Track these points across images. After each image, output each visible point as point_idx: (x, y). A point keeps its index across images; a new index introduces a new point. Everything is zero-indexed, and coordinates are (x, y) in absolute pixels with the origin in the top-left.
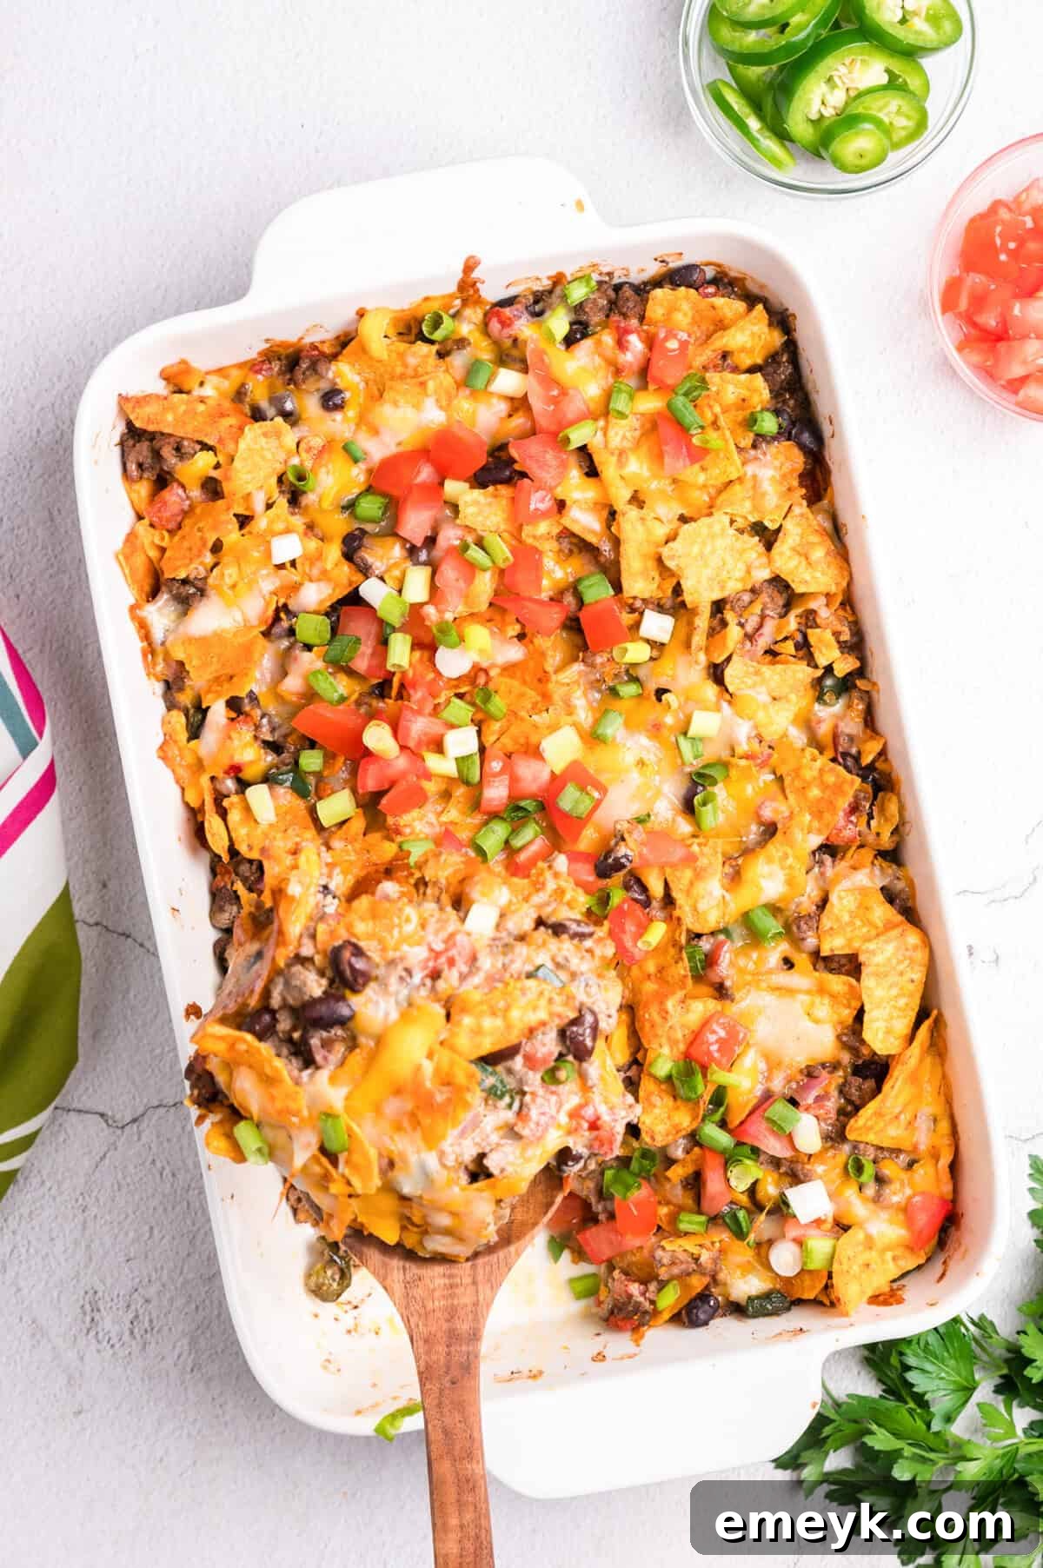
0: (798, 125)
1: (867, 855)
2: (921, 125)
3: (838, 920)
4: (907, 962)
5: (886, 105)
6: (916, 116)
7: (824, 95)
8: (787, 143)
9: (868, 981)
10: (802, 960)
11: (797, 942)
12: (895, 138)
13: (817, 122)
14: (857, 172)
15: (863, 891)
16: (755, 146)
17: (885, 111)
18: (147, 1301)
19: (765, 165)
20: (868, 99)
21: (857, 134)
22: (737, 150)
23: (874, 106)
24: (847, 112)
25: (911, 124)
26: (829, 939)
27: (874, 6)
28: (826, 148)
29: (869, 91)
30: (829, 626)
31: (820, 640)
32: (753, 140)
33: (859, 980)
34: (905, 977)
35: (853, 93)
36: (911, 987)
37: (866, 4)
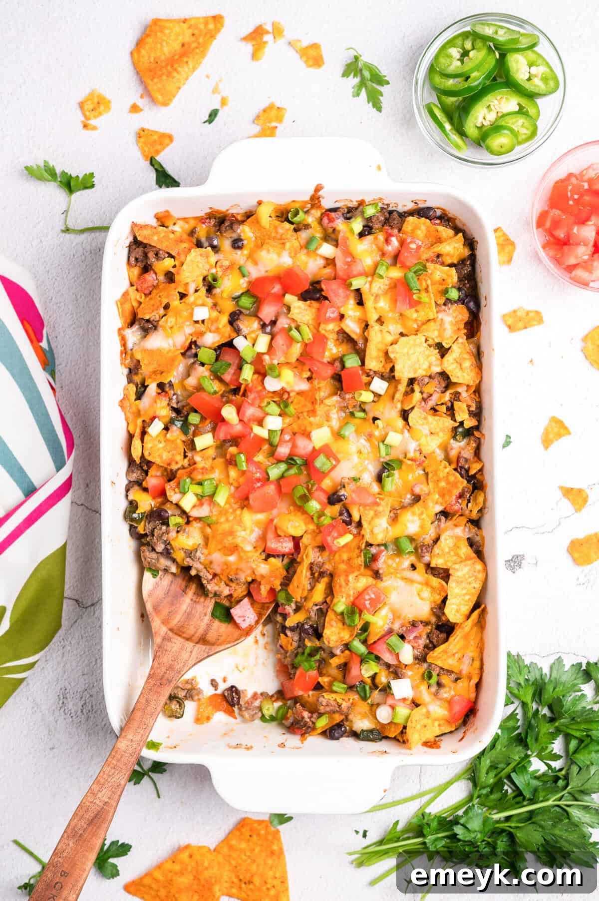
0: (471, 128)
1: (463, 520)
2: (534, 133)
3: (442, 550)
4: (473, 578)
5: (517, 121)
6: (531, 129)
7: (485, 114)
8: (463, 137)
9: (452, 583)
10: (421, 567)
11: (420, 557)
12: (520, 139)
13: (480, 128)
14: (498, 155)
15: (458, 538)
16: (447, 138)
17: (516, 125)
18: (91, 696)
19: (450, 147)
20: (507, 118)
21: (501, 135)
22: (438, 139)
23: (509, 121)
24: (496, 124)
25: (528, 132)
26: (436, 559)
27: (515, 70)
28: (484, 142)
29: (509, 114)
30: (465, 401)
31: (459, 408)
32: (447, 135)
33: (447, 583)
34: (472, 585)
35: (500, 115)
36: (473, 591)
37: (511, 69)
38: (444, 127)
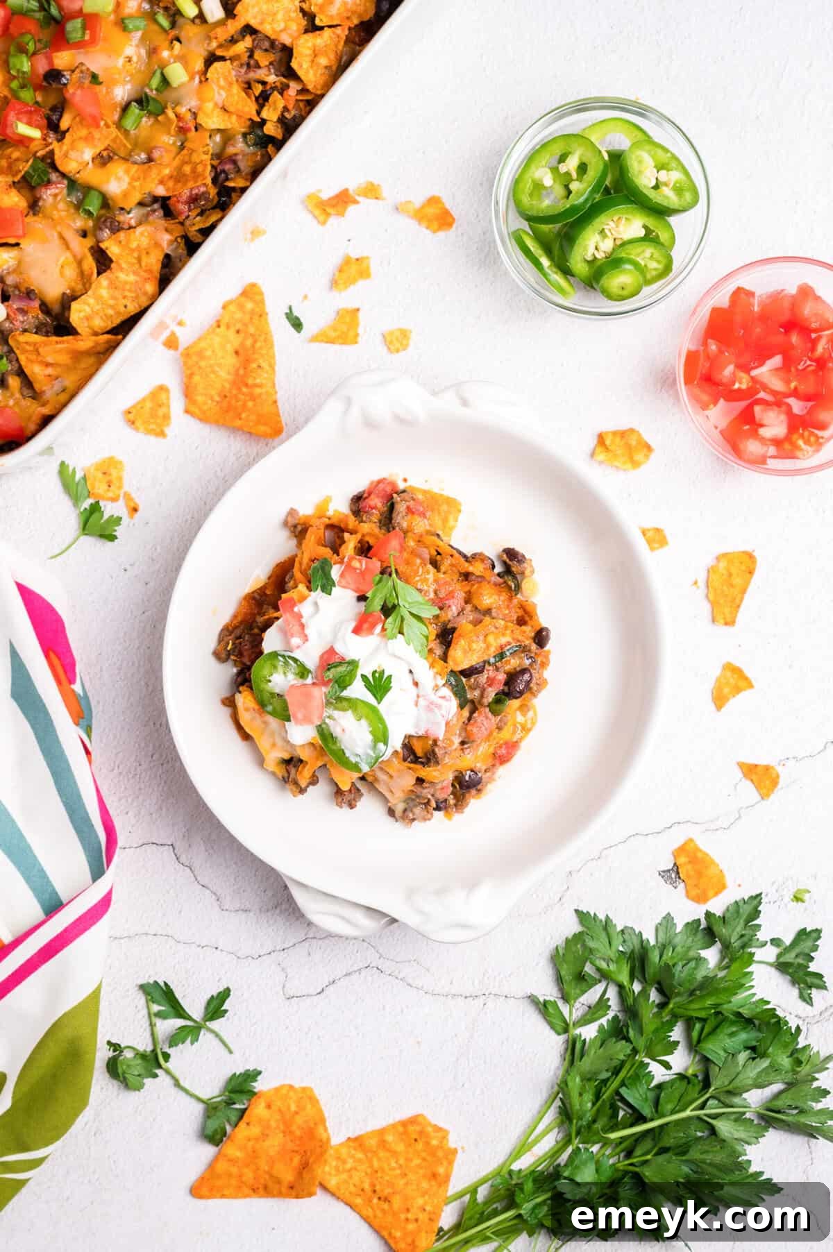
0: (578, 263)
1: (179, 231)
2: (668, 268)
3: (128, 242)
4: (133, 295)
5: (643, 251)
6: (664, 261)
7: (597, 243)
8: (568, 277)
9: (104, 280)
10: (89, 242)
11: (98, 227)
12: (649, 276)
13: (591, 263)
14: (619, 300)
15: (157, 245)
16: (547, 279)
17: (642, 256)
19: (552, 292)
20: (629, 247)
21: (621, 271)
22: (532, 281)
23: (632, 252)
24: (613, 256)
25: (660, 267)
26: (112, 242)
27: (636, 173)
28: (598, 281)
29: (631, 242)
30: (286, 100)
31: (275, 103)
32: (545, 275)
33: (99, 274)
34: (125, 302)
35: (618, 242)
36: (122, 309)
37: (630, 170)
38: (541, 264)
